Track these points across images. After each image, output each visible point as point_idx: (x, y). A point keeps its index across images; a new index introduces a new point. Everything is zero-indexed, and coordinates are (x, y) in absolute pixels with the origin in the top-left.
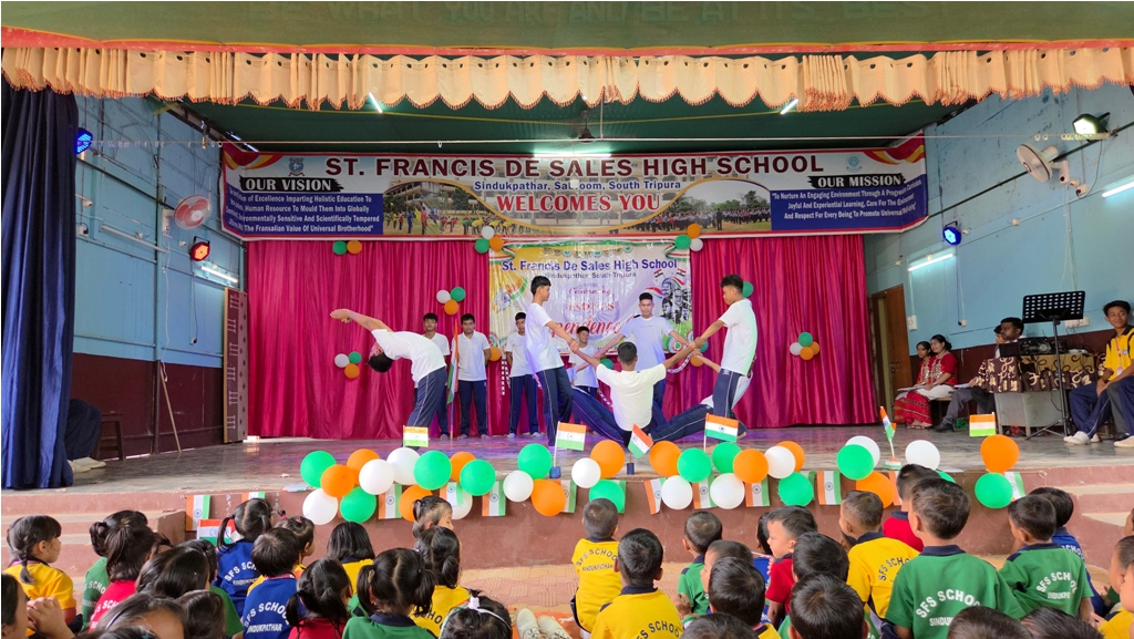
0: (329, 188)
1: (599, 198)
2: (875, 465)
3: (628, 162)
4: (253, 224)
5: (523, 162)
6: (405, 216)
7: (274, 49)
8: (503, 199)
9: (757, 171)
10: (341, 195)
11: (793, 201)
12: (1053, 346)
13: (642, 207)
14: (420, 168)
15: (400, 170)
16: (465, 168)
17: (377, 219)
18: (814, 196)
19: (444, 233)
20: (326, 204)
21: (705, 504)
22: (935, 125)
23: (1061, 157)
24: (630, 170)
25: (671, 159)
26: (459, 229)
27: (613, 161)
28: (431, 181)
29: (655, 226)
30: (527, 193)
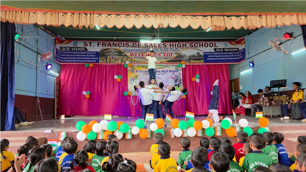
0: (84, 50)
1: (157, 53)
2: (231, 125)
3: (166, 44)
4: (63, 59)
5: (137, 43)
6: (105, 58)
7: (70, 12)
8: (132, 54)
9: (200, 47)
10: (88, 52)
11: (210, 55)
12: (278, 94)
13: (169, 56)
14: (109, 45)
15: (104, 45)
16: (121, 45)
17: (97, 58)
18: (215, 54)
19: (116, 63)
20: (84, 54)
21: (185, 136)
22: (247, 35)
23: (281, 44)
24: (166, 46)
25: (177, 43)
26: (120, 61)
27: (161, 44)
28: (112, 48)
29: (172, 61)
30: (138, 52)
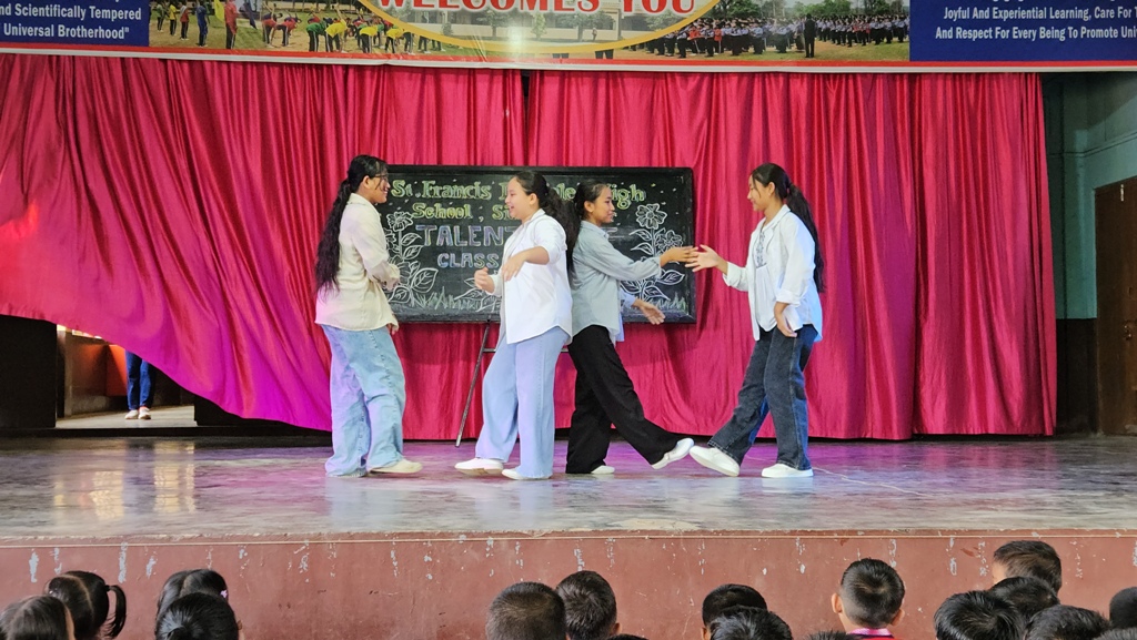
6: (193, 10)
11: (953, 4)
17: (137, 15)
19: (270, 48)
26: (300, 39)
29: (684, 44)
